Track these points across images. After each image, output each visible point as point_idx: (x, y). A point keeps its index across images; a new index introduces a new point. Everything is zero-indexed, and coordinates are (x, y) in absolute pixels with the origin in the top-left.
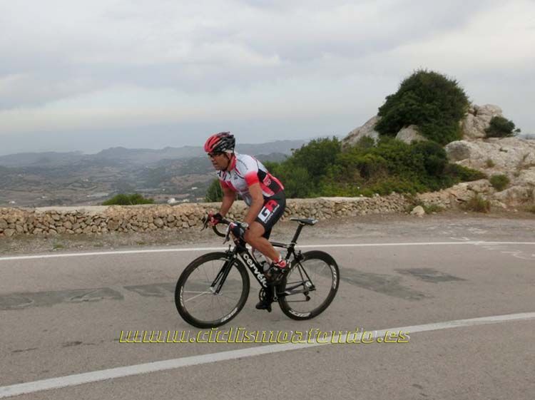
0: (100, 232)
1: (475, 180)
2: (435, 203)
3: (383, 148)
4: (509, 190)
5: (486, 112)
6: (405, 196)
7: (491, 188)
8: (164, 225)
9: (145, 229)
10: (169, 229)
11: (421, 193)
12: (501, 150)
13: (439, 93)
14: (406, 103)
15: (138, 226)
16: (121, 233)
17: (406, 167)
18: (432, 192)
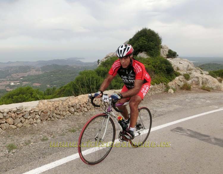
0: (36, 123)
1: (178, 76)
2: (172, 87)
3: (147, 61)
4: (192, 80)
5: (165, 47)
6: (164, 84)
7: (185, 79)
8: (75, 111)
9: (64, 116)
10: (78, 114)
11: (168, 82)
12: (180, 63)
13: (154, 38)
14: (142, 41)
15: (59, 114)
16: (49, 121)
17: (160, 70)
18: (170, 82)
